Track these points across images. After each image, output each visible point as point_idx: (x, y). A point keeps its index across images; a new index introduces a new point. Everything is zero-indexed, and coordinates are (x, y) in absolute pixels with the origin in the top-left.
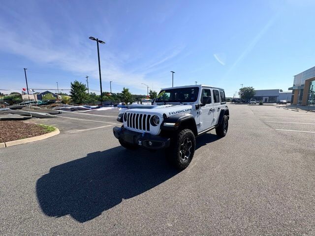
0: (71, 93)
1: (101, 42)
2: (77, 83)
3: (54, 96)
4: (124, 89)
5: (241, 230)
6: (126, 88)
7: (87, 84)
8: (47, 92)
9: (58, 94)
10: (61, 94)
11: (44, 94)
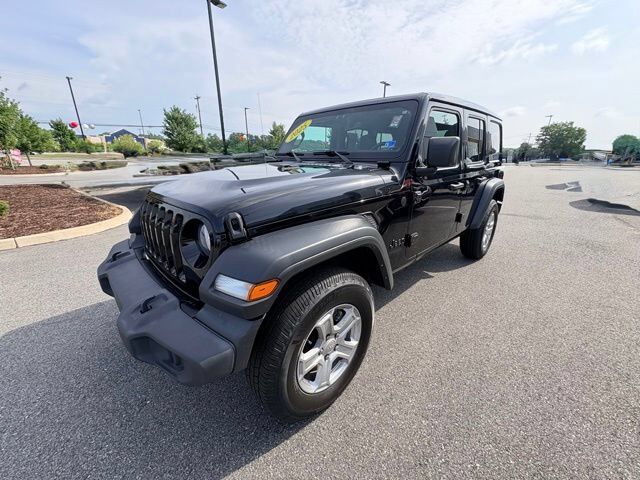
0: (166, 133)
1: (216, 3)
2: (176, 110)
3: (138, 140)
4: (274, 125)
6: (278, 125)
7: (197, 115)
8: (123, 132)
9: (146, 136)
10: (150, 137)
11: (117, 135)
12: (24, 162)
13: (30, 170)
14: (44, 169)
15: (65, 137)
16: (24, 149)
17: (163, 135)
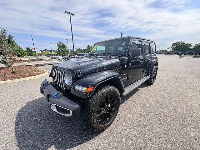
0: (58, 50)
1: (72, 14)
2: (60, 43)
3: (50, 52)
5: (142, 146)
8: (46, 50)
9: (52, 51)
11: (44, 51)
12: (19, 59)
13: (21, 61)
14: (24, 61)
15: (30, 52)
16: (19, 56)
17: (57, 50)
